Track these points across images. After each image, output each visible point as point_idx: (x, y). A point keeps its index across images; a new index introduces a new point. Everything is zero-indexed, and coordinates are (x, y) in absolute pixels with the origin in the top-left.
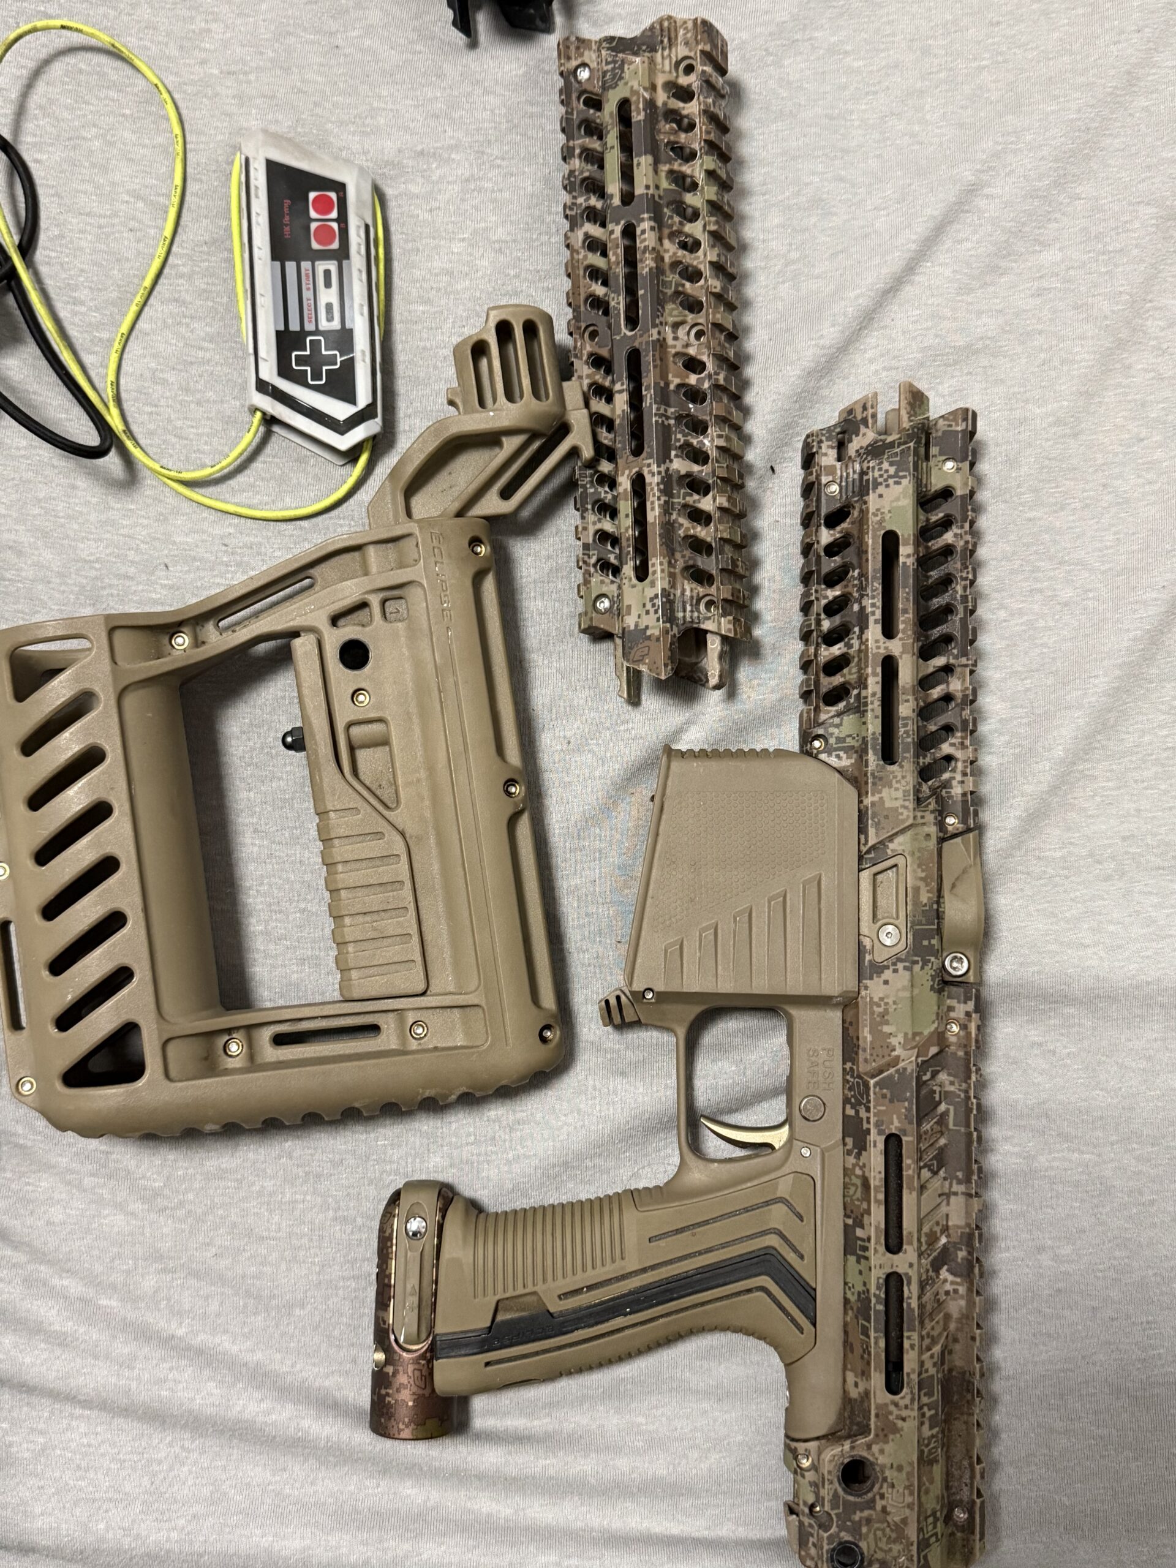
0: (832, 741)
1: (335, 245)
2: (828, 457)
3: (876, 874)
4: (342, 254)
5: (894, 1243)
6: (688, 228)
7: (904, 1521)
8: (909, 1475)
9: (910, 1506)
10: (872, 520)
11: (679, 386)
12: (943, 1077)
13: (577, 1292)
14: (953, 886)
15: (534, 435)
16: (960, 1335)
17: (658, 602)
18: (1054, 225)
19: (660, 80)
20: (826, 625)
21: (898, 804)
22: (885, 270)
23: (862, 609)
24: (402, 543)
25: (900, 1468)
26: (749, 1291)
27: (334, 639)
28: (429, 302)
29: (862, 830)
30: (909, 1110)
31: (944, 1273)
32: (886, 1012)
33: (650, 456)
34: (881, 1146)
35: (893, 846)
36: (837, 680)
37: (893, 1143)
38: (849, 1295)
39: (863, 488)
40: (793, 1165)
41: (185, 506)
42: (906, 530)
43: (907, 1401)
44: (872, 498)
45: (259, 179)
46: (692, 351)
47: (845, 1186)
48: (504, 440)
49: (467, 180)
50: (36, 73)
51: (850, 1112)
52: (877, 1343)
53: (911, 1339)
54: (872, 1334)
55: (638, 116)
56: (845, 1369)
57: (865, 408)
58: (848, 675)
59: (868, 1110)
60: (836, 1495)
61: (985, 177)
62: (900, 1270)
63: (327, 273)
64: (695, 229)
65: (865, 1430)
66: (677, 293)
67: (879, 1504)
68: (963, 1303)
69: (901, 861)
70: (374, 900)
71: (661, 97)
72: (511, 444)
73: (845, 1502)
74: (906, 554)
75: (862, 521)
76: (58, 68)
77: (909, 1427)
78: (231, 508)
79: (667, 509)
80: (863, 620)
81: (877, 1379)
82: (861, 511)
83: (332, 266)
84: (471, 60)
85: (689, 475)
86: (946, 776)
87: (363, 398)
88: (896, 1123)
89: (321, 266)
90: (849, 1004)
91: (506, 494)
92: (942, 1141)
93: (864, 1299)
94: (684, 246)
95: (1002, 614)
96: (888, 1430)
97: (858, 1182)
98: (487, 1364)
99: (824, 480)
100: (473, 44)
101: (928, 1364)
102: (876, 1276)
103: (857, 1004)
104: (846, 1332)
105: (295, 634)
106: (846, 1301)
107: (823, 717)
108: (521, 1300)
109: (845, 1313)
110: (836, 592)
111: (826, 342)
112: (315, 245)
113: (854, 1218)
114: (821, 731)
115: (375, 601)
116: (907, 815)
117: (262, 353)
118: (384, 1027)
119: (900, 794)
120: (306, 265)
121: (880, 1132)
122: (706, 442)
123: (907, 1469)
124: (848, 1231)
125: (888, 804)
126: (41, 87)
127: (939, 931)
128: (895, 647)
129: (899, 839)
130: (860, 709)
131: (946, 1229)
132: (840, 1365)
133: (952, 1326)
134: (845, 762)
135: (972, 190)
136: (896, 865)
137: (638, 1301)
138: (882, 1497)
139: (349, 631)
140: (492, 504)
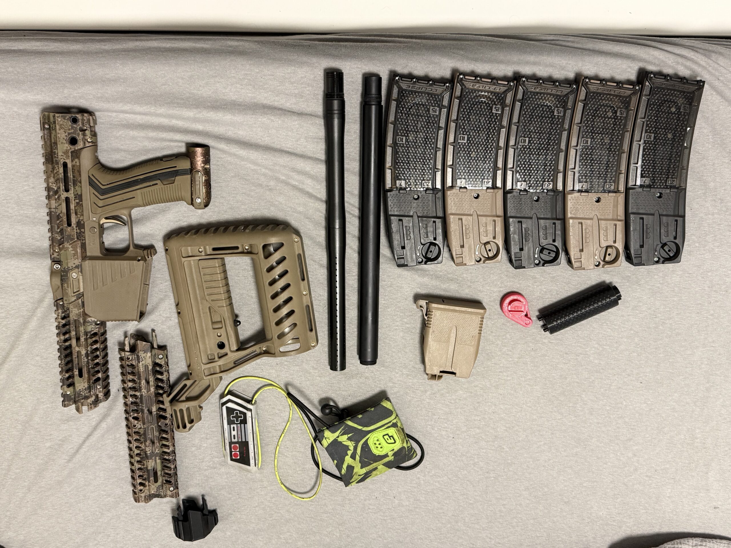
0: (94, 324)
1: (233, 445)
2: (101, 395)
3: (79, 291)
4: (231, 443)
5: (67, 200)
6: (139, 452)
7: (60, 130)
8: (59, 141)
9: (59, 133)
10: (86, 380)
11: (139, 413)
12: (59, 238)
13: (153, 185)
14: (59, 287)
15: (178, 401)
16: (50, 173)
17: (141, 360)
18: (48, 452)
19: (147, 487)
20: (98, 353)
21: (74, 309)
22: (91, 441)
23: (87, 358)
24: (209, 374)
25: (62, 143)
26: (108, 184)
27: (226, 350)
28: (212, 431)
29: (83, 303)
30: (66, 233)
31: (56, 188)
32: (74, 256)
33: (145, 396)
34: (72, 224)
35: (74, 299)
36: (94, 339)
37: (69, 224)
38: (80, 184)
39: (90, 388)
40: (98, 216)
41: (272, 379)
42: (77, 379)
43: (61, 160)
44: (86, 385)
45: (252, 462)
46: (136, 422)
47: (83, 211)
48: (185, 399)
49: (203, 462)
50: (314, 487)
51: (83, 230)
52: (70, 175)
53: (62, 175)
54: (72, 177)
55: (152, 479)
56: (80, 166)
57: (91, 408)
58: (90, 341)
59: (77, 232)
60: (78, 136)
61: (66, 464)
62: (66, 193)
63: (234, 438)
64: (137, 451)
65: (72, 152)
66: (141, 436)
67: (67, 134)
68: (50, 181)
69: (73, 295)
70: (213, 284)
71: (147, 483)
72: (183, 398)
73: (76, 134)
74: (76, 372)
75: (89, 379)
76: (308, 488)
77: (60, 154)
78: (260, 379)
79: (140, 383)
80: (87, 355)
81: (70, 165)
82: (89, 382)
83: (233, 440)
84: (203, 492)
85: (135, 391)
86: (63, 315)
87: (224, 408)
88: (69, 229)
89: (236, 440)
90: (85, 258)
91: (185, 385)
92: (58, 222)
93: (75, 184)
94: (140, 447)
95: (54, 353)
96: (66, 153)
97: (79, 213)
98: (176, 167)
99: (101, 389)
100: (203, 496)
101: (57, 168)
102: (72, 191)
103: (82, 257)
104: (80, 175)
105: (238, 350)
106: (80, 182)
107: (97, 329)
108: (168, 183)
109: (81, 180)
110: (96, 361)
111: (105, 423)
112: (238, 445)
113: (79, 204)
114: (97, 326)
115: (217, 359)
116: (71, 307)
117: (250, 419)
118: (211, 250)
119: (73, 312)
120: (240, 440)
121: (73, 227)
122: (131, 399)
123: (60, 143)
124: (81, 200)
125: (76, 309)
126: (312, 483)
127: (62, 276)
128: (77, 349)
129: (73, 300)
130: (86, 333)
131: (56, 200)
132: (81, 166)
133: (52, 175)
134: (89, 319)
135: (69, 461)
136: (74, 293)
137: (137, 182)
138: (66, 136)
139: (223, 351)
140: (188, 383)
